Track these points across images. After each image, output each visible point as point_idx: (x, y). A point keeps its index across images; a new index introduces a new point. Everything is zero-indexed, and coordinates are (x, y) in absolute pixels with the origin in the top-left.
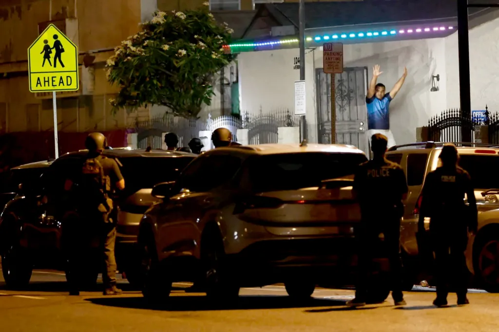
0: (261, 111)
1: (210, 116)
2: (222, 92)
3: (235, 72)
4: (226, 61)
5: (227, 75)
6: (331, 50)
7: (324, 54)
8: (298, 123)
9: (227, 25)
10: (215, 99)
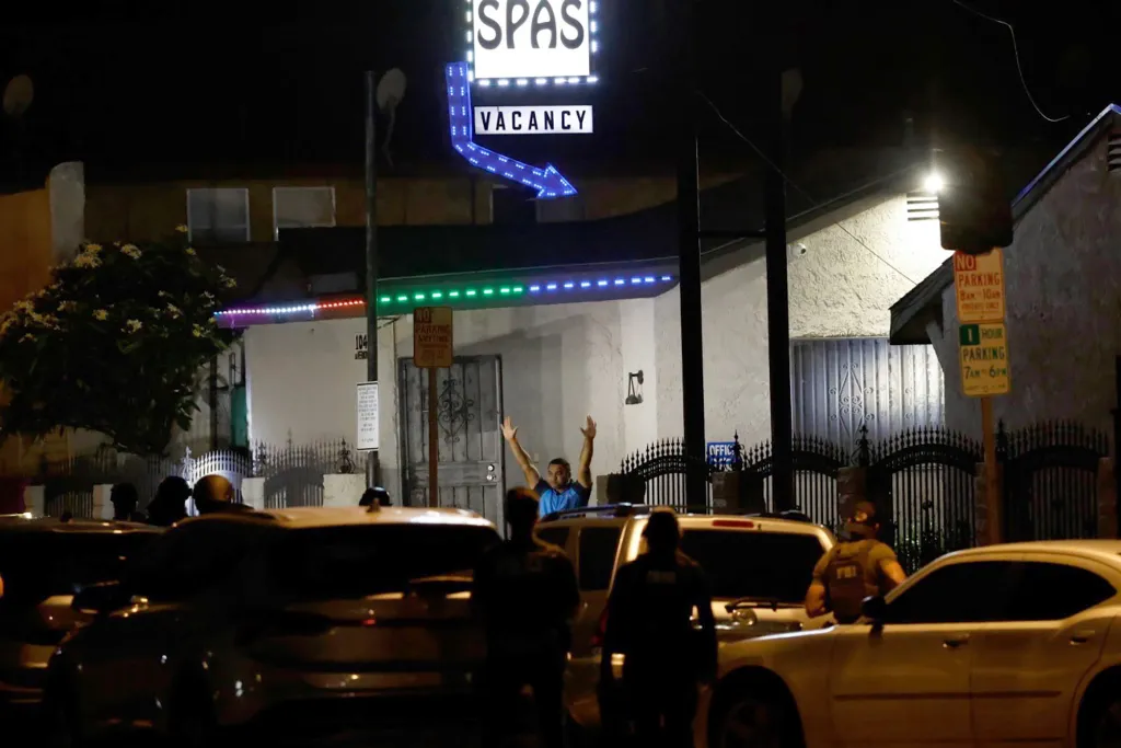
0: (290, 441)
1: (188, 451)
2: (213, 404)
3: (238, 365)
4: (220, 343)
5: (223, 369)
6: (430, 321)
7: (416, 330)
8: (364, 467)
9: (224, 270)
10: (198, 418)
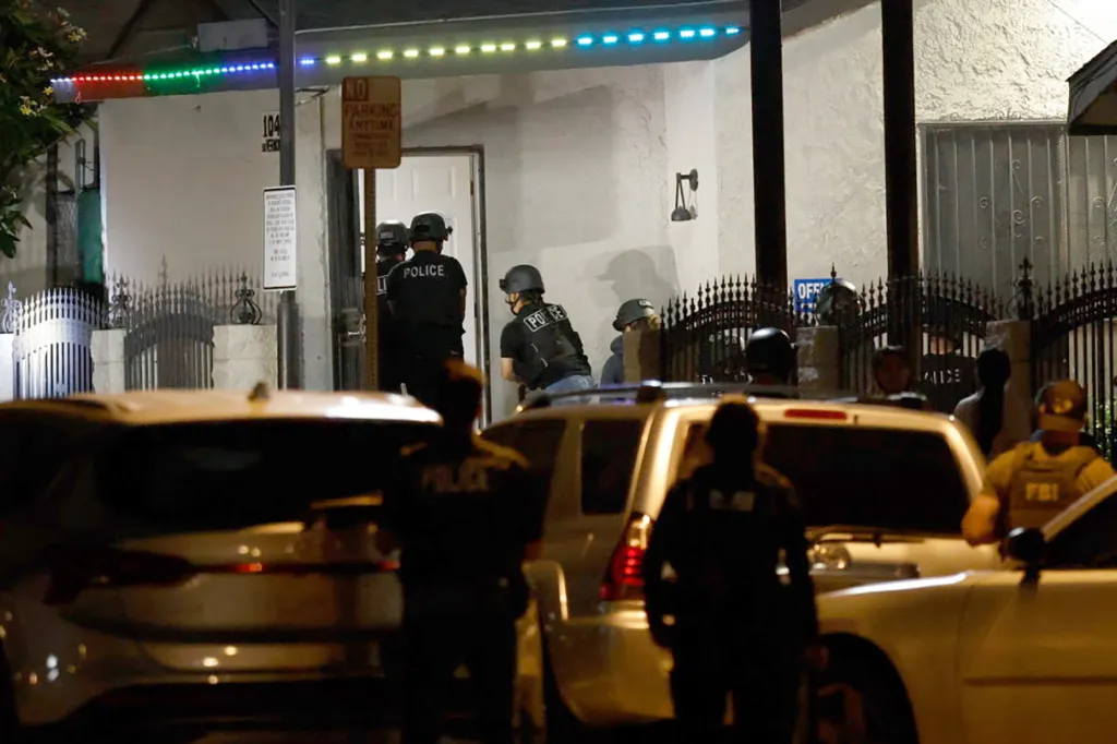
0: (164, 275)
1: (11, 288)
2: (52, 216)
3: (90, 157)
4: (63, 125)
5: (67, 166)
6: (366, 99)
7: (345, 112)
8: (275, 313)
9: (67, 15)
10: (29, 238)
